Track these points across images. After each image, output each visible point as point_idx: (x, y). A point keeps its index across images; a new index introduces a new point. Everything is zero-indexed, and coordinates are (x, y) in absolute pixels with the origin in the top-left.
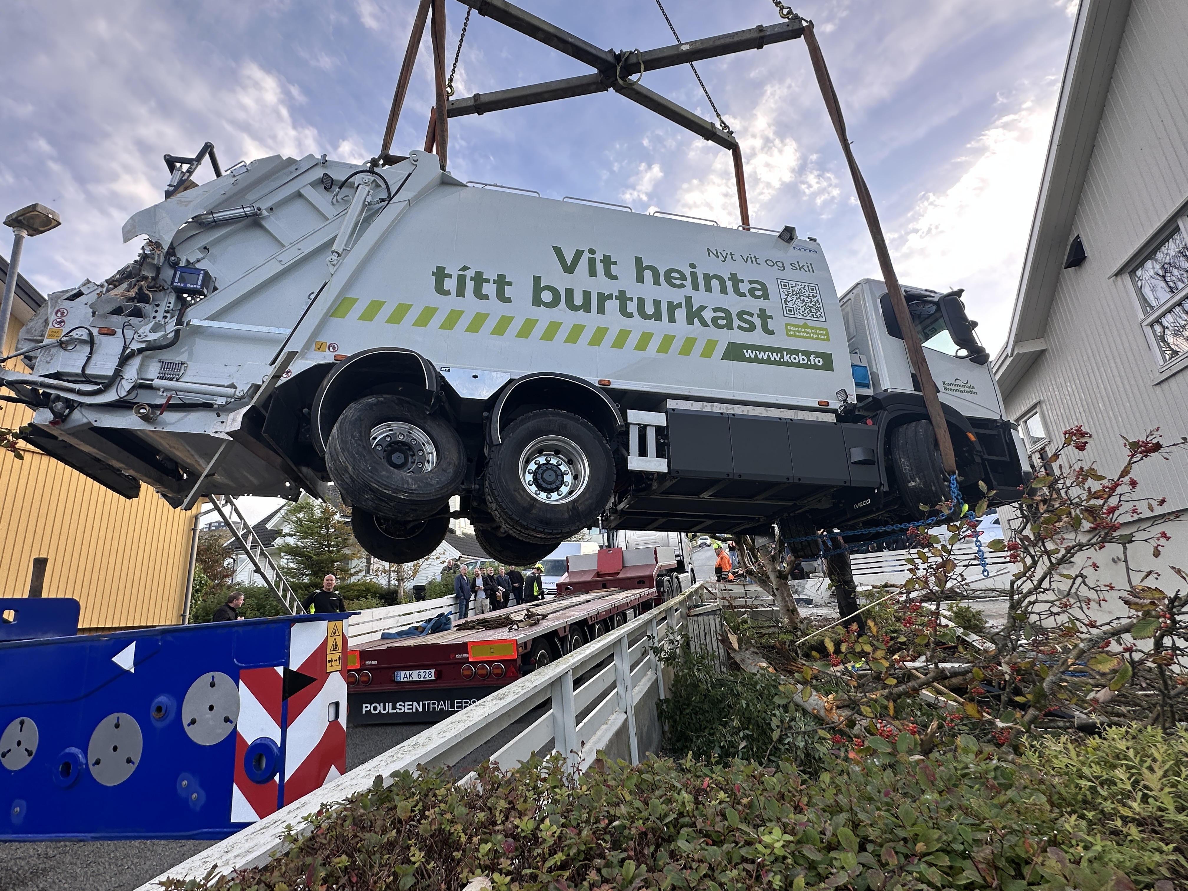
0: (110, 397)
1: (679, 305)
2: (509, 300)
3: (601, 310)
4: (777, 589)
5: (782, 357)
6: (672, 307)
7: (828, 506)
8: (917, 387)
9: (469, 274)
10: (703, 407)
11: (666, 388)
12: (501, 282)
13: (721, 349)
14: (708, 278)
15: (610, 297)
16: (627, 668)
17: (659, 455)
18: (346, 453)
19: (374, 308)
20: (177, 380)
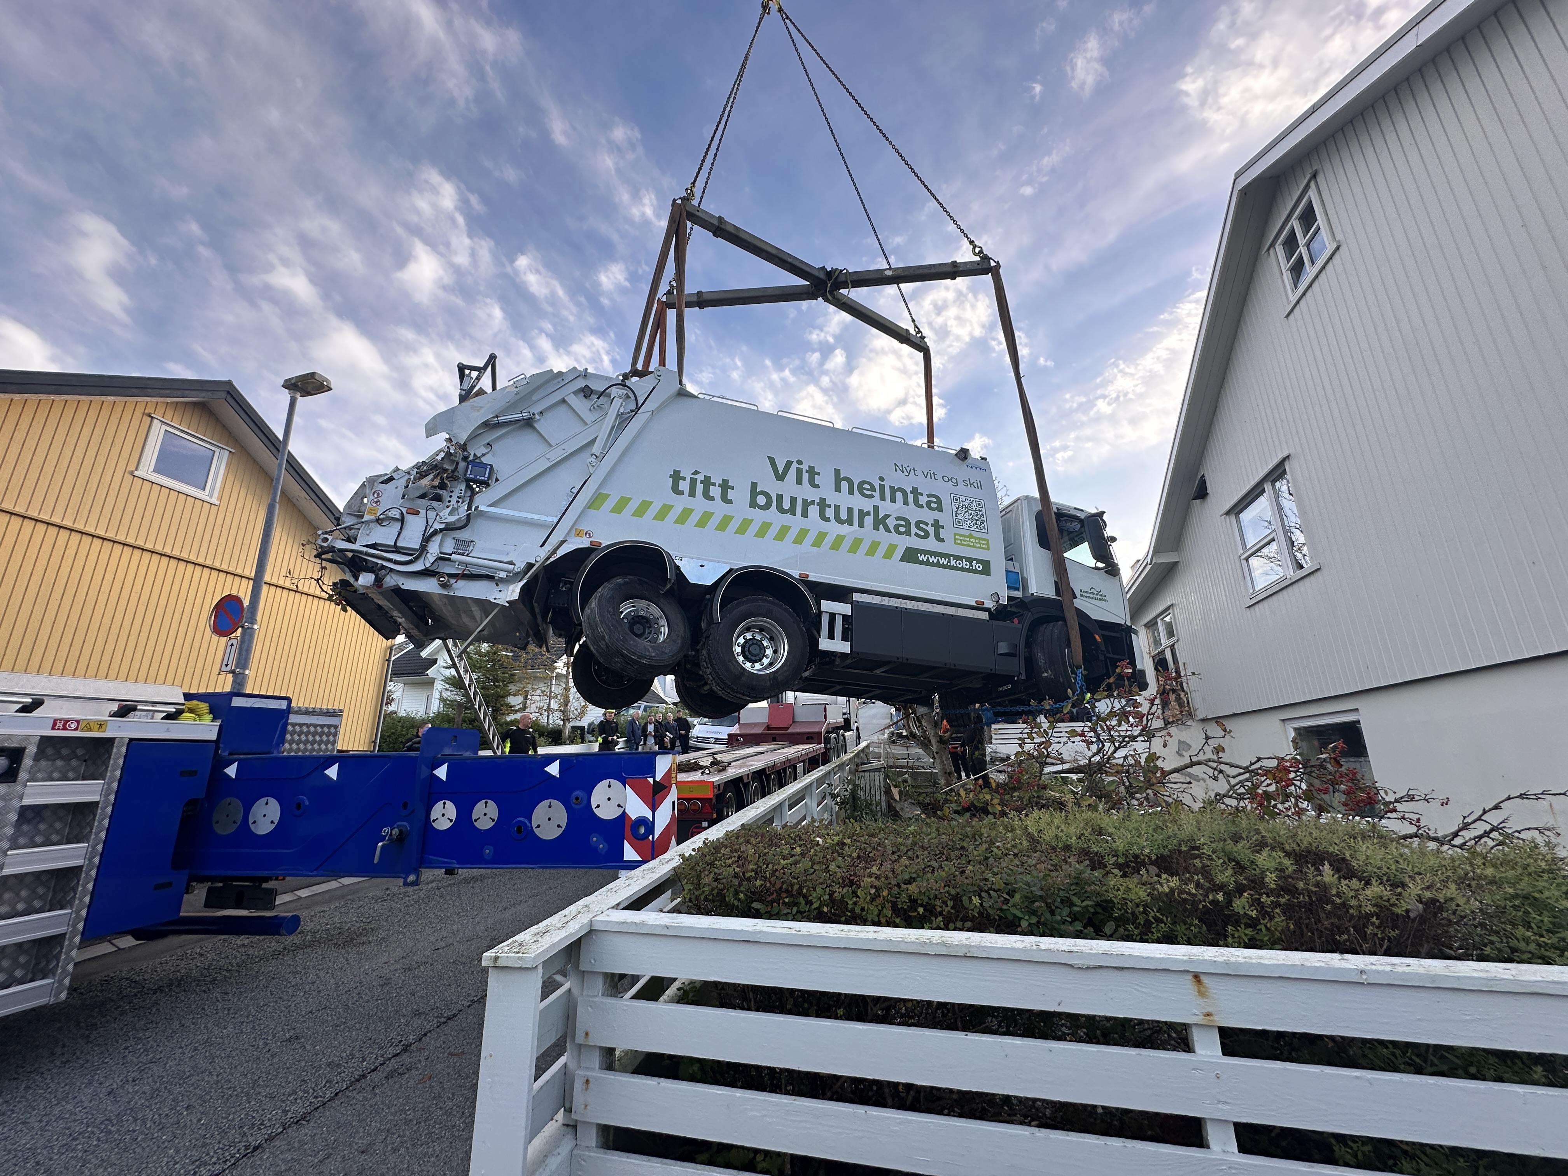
0: (418, 567)
1: (868, 513)
2: (730, 502)
3: (805, 514)
4: (937, 753)
5: (949, 561)
6: (863, 514)
7: (978, 686)
8: (1058, 594)
9: (700, 477)
10: (882, 601)
11: (853, 583)
12: (725, 486)
13: (899, 552)
14: (893, 490)
15: (812, 503)
16: (815, 804)
17: (844, 639)
18: (604, 625)
19: (623, 502)
20: (467, 555)
